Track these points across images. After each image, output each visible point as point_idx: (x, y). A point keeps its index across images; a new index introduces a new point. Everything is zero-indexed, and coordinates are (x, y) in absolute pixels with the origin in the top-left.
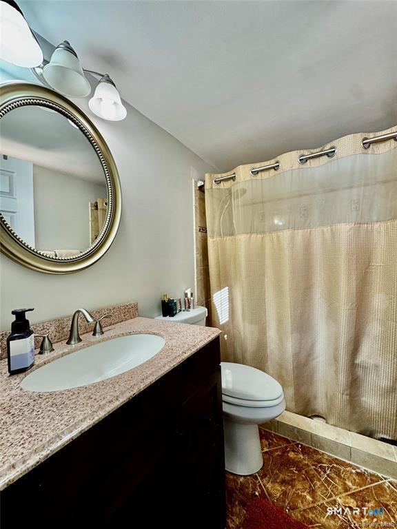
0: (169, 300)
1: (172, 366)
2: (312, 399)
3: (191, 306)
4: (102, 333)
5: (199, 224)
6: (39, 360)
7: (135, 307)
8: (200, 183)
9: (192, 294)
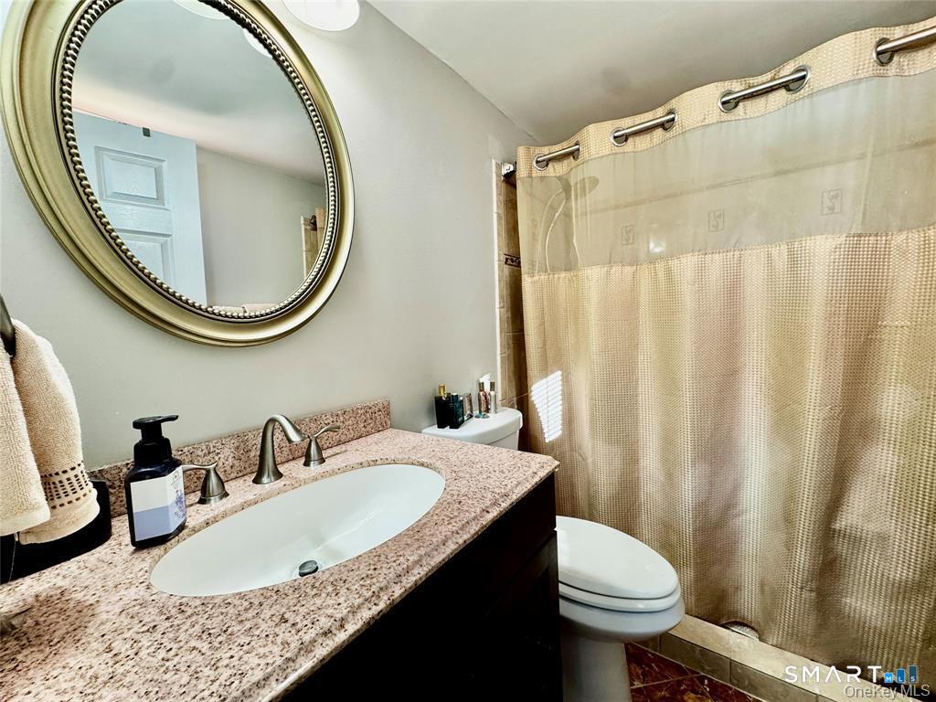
0: (449, 396)
1: (461, 541)
2: (731, 590)
3: (492, 406)
4: (322, 460)
5: (505, 250)
6: (197, 515)
7: (386, 410)
8: (507, 168)
9: (492, 386)
